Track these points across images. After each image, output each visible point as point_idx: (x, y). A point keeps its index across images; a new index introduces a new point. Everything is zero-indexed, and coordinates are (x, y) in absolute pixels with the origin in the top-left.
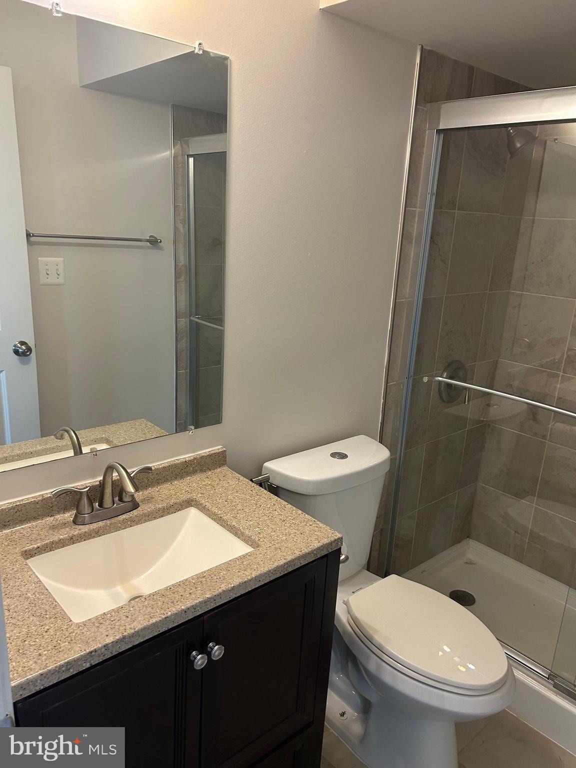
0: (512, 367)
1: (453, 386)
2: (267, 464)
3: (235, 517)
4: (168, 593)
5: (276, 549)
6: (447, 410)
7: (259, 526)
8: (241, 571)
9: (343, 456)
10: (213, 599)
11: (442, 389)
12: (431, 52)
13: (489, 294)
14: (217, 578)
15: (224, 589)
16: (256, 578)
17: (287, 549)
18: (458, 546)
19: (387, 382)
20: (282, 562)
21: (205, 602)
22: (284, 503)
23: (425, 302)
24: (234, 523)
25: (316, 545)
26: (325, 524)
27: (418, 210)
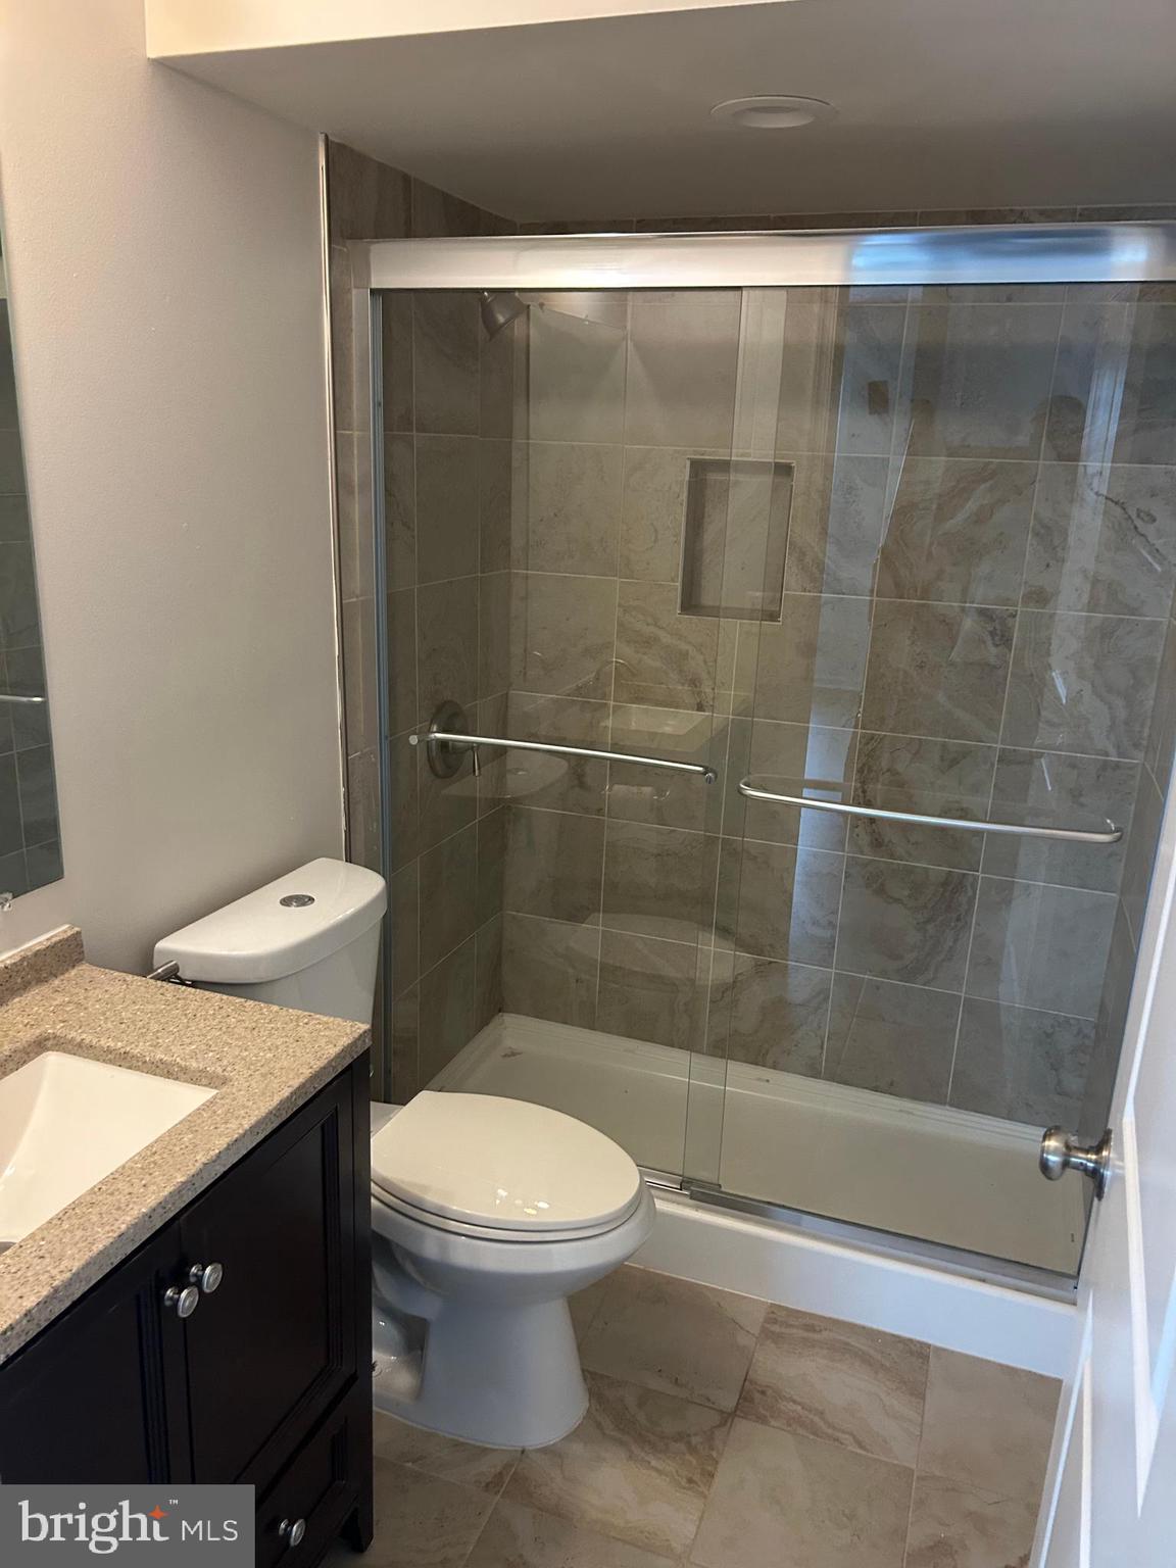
0: (531, 700)
1: (450, 743)
2: (161, 945)
3: (156, 1046)
4: (100, 1198)
5: (264, 1076)
6: (445, 792)
7: (212, 1049)
8: (218, 1125)
9: (304, 901)
10: (190, 1182)
11: (434, 754)
12: (341, 147)
13: (481, 577)
14: (181, 1149)
15: (204, 1160)
16: (253, 1129)
17: (284, 1071)
18: (488, 1030)
19: (346, 754)
20: (286, 1092)
21: (179, 1191)
22: (238, 1000)
23: (391, 599)
24: (159, 1056)
25: (333, 1051)
26: (331, 1016)
27: (356, 433)
